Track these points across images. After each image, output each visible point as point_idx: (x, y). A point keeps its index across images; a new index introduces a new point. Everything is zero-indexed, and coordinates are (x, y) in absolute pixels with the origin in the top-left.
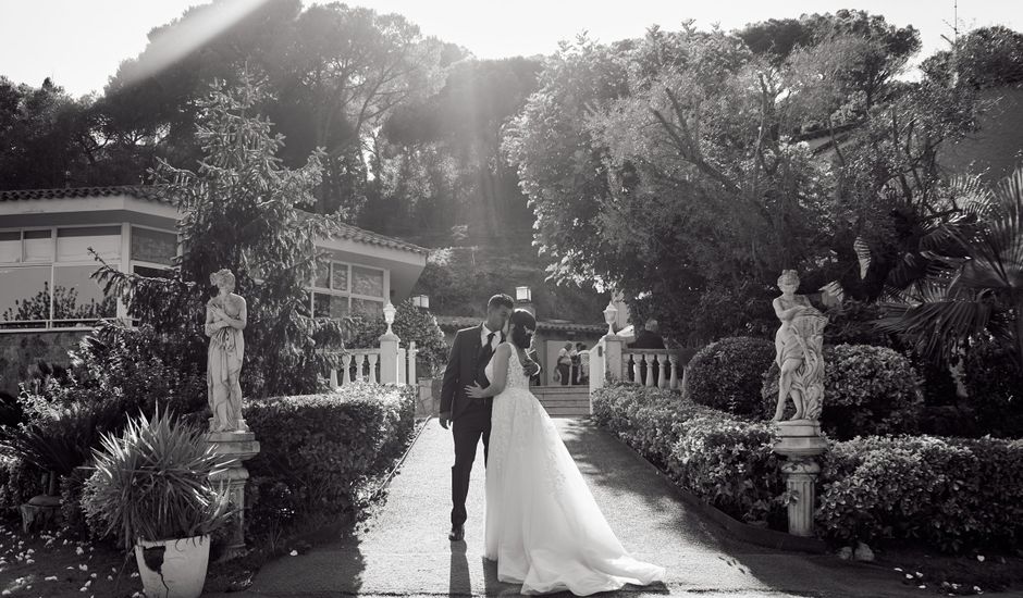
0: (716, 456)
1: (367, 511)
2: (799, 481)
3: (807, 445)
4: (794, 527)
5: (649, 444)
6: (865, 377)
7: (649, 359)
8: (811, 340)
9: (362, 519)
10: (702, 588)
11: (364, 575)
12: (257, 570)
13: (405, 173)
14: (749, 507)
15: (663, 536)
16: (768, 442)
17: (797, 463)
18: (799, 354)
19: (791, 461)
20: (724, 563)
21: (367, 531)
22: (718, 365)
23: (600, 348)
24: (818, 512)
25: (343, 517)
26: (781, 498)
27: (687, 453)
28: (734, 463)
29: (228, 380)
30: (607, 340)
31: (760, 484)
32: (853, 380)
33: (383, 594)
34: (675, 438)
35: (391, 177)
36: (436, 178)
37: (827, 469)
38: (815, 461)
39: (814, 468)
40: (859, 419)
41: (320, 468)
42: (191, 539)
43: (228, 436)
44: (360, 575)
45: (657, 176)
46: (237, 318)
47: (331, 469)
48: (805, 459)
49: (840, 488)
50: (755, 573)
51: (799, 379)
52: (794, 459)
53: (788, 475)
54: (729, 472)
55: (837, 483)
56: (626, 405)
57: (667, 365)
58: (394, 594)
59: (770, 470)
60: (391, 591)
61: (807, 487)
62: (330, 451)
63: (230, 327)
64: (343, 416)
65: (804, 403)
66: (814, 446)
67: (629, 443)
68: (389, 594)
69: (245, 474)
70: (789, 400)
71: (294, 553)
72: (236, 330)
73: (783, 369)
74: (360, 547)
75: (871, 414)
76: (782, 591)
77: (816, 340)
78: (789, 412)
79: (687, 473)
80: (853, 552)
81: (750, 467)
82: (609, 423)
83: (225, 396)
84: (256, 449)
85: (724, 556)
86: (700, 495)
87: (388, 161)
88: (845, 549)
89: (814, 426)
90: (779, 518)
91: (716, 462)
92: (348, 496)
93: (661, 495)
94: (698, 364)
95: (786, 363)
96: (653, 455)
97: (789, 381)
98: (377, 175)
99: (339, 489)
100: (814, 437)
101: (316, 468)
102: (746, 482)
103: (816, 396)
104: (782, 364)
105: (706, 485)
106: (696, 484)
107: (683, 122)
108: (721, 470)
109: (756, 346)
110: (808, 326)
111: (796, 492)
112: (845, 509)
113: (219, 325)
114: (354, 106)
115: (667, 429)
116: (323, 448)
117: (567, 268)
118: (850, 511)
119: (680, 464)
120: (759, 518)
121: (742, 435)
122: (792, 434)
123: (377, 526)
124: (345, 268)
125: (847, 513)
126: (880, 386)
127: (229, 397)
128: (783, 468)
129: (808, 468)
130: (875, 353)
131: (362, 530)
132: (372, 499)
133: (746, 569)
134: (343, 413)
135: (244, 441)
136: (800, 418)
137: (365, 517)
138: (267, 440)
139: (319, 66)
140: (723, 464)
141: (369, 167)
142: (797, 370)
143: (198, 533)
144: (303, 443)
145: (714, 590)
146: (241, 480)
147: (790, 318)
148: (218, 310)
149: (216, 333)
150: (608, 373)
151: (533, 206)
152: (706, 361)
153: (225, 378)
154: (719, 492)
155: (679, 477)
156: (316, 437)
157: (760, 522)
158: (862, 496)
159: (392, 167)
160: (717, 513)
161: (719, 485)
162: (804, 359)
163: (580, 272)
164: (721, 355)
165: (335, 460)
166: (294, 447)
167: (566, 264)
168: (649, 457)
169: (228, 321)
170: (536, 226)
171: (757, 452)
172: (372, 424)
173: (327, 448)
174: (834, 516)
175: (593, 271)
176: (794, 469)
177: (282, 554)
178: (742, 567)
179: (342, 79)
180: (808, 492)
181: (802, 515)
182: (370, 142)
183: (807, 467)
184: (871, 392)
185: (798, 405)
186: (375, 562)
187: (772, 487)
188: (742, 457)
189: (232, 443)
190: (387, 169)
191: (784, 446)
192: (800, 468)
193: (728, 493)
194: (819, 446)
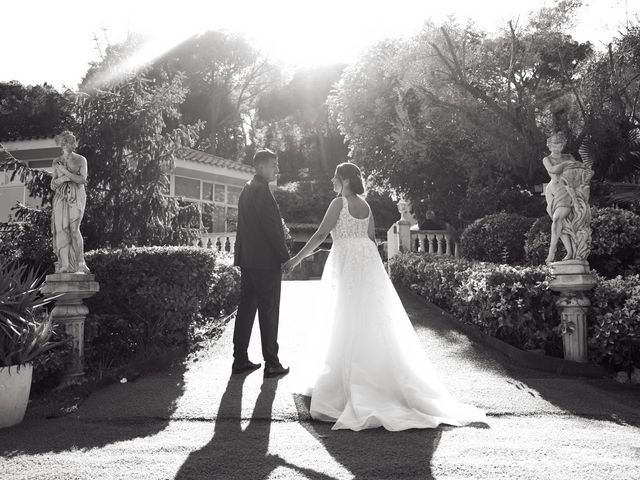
0: (497, 293)
1: (201, 344)
2: (572, 313)
3: (579, 281)
4: (570, 354)
5: (435, 291)
6: (614, 232)
7: (430, 238)
8: (579, 190)
9: (193, 351)
10: (497, 411)
11: (181, 401)
12: (85, 396)
13: (269, 137)
14: (529, 337)
15: (453, 363)
16: (542, 280)
17: (570, 298)
18: (568, 203)
19: (564, 296)
20: (513, 387)
21: (195, 361)
22: (485, 233)
23: (395, 227)
24: (593, 341)
25: (175, 348)
26: (558, 328)
27: (471, 293)
28: (512, 299)
29: (69, 227)
30: (400, 224)
31: (537, 316)
32: (603, 234)
33: (194, 419)
34: (458, 283)
35: (260, 140)
36: (289, 139)
37: (597, 303)
38: (586, 296)
39: (584, 302)
40: (610, 266)
41: (157, 306)
42: (6, 368)
43: (67, 277)
44: (177, 400)
45: (434, 102)
46: (78, 173)
47: (166, 307)
48: (577, 293)
49: (612, 318)
50: (544, 396)
51: (569, 225)
52: (567, 294)
53: (562, 308)
54: (510, 307)
55: (610, 315)
56: (415, 264)
57: (443, 242)
58: (202, 420)
59: (547, 304)
60: (201, 416)
61: (580, 318)
62: (165, 292)
63: (71, 182)
64: (176, 262)
65: (574, 246)
66: (586, 282)
67: (419, 293)
68: (199, 419)
69: (84, 311)
70: (560, 245)
71: (124, 381)
72: (78, 185)
73: (554, 217)
74: (186, 375)
75: (619, 261)
76: (576, 415)
77: (584, 190)
78: (560, 254)
79: (469, 311)
80: (629, 376)
81: (528, 302)
82: (403, 280)
83: (67, 242)
84: (95, 288)
85: (512, 380)
86: (482, 328)
87: (259, 130)
88: (620, 373)
89: (584, 266)
90: (555, 347)
91: (497, 299)
92: (183, 331)
93: (449, 329)
94: (469, 234)
95: (556, 212)
96: (438, 300)
97: (560, 226)
98: (252, 140)
99: (174, 325)
100: (584, 274)
101: (153, 306)
102: (526, 315)
103: (585, 238)
104: (553, 213)
105: (488, 320)
106: (478, 319)
107: (454, 56)
108: (502, 305)
109: (514, 219)
110: (577, 177)
111: (572, 323)
112: (619, 337)
113: (61, 180)
114: (236, 94)
115: (450, 277)
116: (158, 289)
117: (371, 182)
118: (623, 339)
119: (463, 303)
120: (538, 347)
121: (519, 275)
122: (565, 273)
123: (206, 357)
124: (223, 187)
125: (620, 340)
126: (627, 238)
127: (71, 243)
128: (558, 302)
129: (581, 302)
130: (618, 213)
131: (192, 360)
132: (207, 334)
133: (535, 392)
134: (176, 260)
135: (83, 281)
136: (571, 258)
137: (198, 348)
138: (109, 282)
139: (214, 69)
140: (503, 300)
141: (248, 135)
142: (566, 217)
143: (16, 361)
144: (140, 285)
145: (510, 414)
146: (80, 315)
147: (559, 173)
148: (61, 167)
149: (60, 187)
150: (401, 247)
151: (348, 142)
152: (475, 231)
153: (66, 225)
154: (501, 325)
155: (463, 315)
156: (152, 280)
157: (539, 351)
158: (633, 325)
159: (261, 134)
160: (499, 343)
161: (501, 318)
162: (572, 208)
163: (381, 185)
164: (487, 226)
165: (169, 299)
166: (133, 289)
167: (370, 180)
168: (436, 302)
169: (69, 176)
170: (350, 155)
171: (533, 290)
172: (203, 270)
173: (162, 289)
174: (609, 344)
175: (390, 185)
176: (568, 302)
177: (110, 382)
178: (531, 390)
179: (229, 76)
180: (581, 323)
181: (577, 343)
182: (248, 120)
183: (579, 300)
184: (620, 243)
185: (567, 247)
186: (194, 389)
187: (548, 319)
188: (520, 293)
189: (70, 283)
190: (258, 135)
191: (559, 283)
192: (574, 302)
193: (510, 325)
194: (590, 282)
